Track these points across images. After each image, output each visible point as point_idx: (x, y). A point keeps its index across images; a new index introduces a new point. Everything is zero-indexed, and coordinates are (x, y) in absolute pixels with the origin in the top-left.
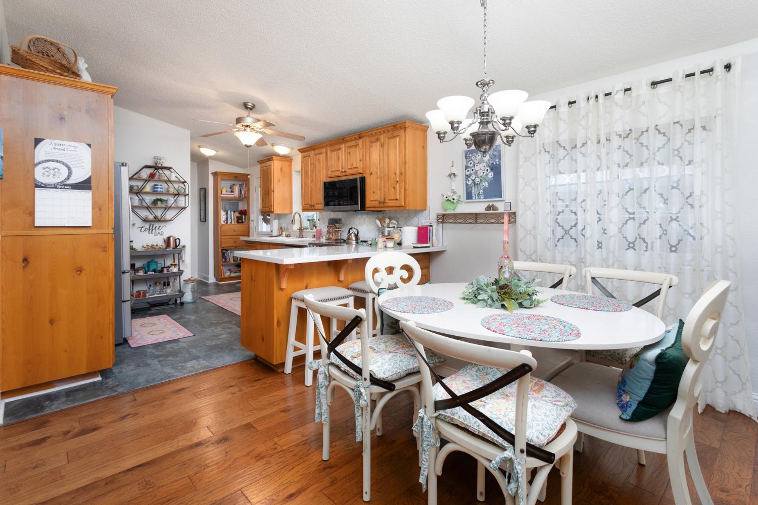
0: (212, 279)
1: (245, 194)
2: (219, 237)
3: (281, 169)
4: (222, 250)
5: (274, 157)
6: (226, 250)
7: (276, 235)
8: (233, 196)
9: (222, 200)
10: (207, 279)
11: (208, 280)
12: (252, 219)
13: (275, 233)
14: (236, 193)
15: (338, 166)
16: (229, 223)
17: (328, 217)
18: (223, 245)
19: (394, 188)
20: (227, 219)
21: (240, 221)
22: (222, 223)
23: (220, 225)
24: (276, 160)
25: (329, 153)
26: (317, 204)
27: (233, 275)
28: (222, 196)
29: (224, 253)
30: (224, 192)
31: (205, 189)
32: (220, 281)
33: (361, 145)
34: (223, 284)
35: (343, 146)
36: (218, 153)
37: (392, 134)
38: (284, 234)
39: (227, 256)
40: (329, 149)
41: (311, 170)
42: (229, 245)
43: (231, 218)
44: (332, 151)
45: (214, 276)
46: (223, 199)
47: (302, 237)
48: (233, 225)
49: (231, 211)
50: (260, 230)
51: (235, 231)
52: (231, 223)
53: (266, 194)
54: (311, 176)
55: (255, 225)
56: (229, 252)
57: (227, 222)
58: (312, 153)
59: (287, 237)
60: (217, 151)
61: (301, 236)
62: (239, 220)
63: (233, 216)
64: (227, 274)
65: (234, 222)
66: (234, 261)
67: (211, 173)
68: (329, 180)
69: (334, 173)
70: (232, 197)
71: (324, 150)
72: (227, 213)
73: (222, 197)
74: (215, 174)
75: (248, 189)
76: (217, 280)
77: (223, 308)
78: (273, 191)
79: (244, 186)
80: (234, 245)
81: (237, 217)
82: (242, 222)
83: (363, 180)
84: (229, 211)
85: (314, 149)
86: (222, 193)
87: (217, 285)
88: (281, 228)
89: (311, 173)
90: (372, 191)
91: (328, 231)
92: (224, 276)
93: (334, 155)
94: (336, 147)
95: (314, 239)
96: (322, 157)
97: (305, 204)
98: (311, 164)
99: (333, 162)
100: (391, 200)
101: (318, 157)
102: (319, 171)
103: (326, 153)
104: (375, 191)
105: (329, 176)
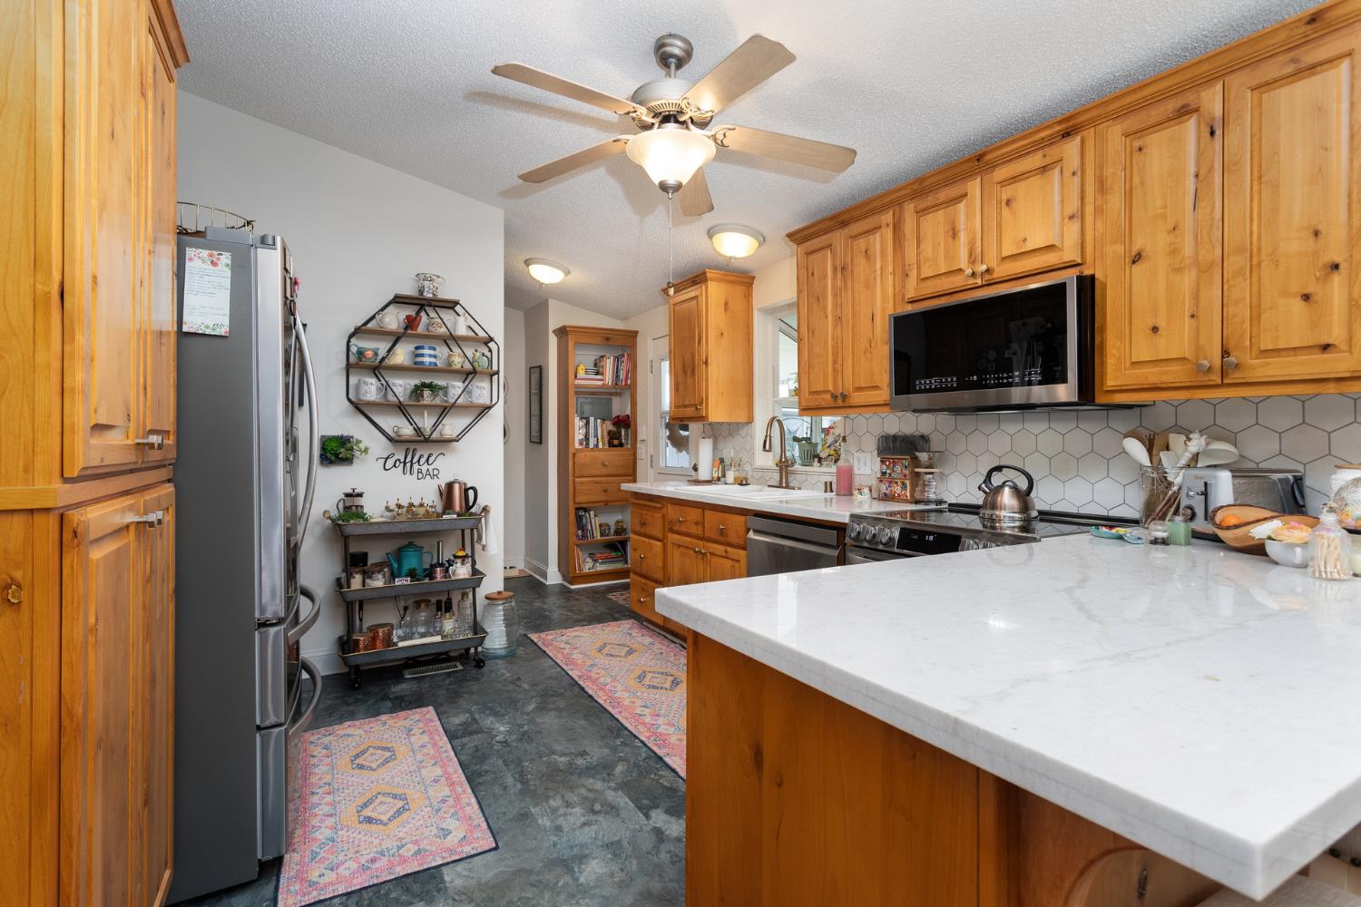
0: (553, 577)
1: (626, 381)
2: (571, 478)
3: (726, 304)
4: (577, 509)
5: (710, 274)
6: (586, 510)
7: (709, 478)
8: (600, 383)
9: (577, 393)
10: (545, 576)
11: (546, 578)
12: (644, 438)
13: (704, 473)
14: (608, 377)
15: (950, 256)
16: (591, 446)
17: (878, 432)
18: (578, 500)
19: (1306, 297)
20: (587, 437)
21: (616, 442)
22: (577, 445)
23: (571, 451)
24: (712, 280)
25: (909, 222)
26: (860, 389)
27: (600, 568)
28: (577, 382)
29: (581, 517)
30: (581, 373)
31: (540, 367)
32: (572, 584)
33: (1072, 160)
34: (579, 592)
35: (974, 187)
36: (569, 277)
38: (730, 476)
39: (586, 525)
40: (909, 208)
41: (834, 287)
42: (593, 498)
43: (596, 436)
44: (921, 212)
45: (559, 570)
46: (580, 392)
47: (787, 487)
48: (602, 450)
49: (595, 420)
50: (662, 464)
51: (603, 465)
52: (597, 446)
53: (685, 373)
54: (835, 305)
55: (651, 452)
56: (592, 513)
57: (588, 444)
58: (838, 237)
59: (741, 484)
60: (567, 273)
61: (784, 484)
62: (614, 440)
63: (601, 429)
64: (588, 566)
65: (603, 444)
66: (601, 536)
67: (554, 332)
68: (910, 309)
69: (929, 283)
70: (599, 387)
71: (887, 217)
72: (587, 424)
73: (577, 386)
74: (562, 332)
75: (635, 366)
76: (565, 577)
78: (706, 363)
79: (625, 359)
80: (603, 497)
81: (609, 432)
82: (621, 445)
83: (1087, 286)
84: (592, 419)
85: (844, 224)
86: (576, 377)
87: (564, 592)
88: (722, 461)
89: (835, 296)
90: (1142, 323)
91: (884, 474)
92: (580, 569)
93: (935, 223)
94: (943, 195)
95: (829, 495)
96: (881, 241)
97: (811, 393)
98: (835, 269)
99: (927, 248)
100: (1277, 352)
101: (862, 243)
102: (867, 285)
103: (897, 227)
104: (1162, 324)
105: (911, 294)
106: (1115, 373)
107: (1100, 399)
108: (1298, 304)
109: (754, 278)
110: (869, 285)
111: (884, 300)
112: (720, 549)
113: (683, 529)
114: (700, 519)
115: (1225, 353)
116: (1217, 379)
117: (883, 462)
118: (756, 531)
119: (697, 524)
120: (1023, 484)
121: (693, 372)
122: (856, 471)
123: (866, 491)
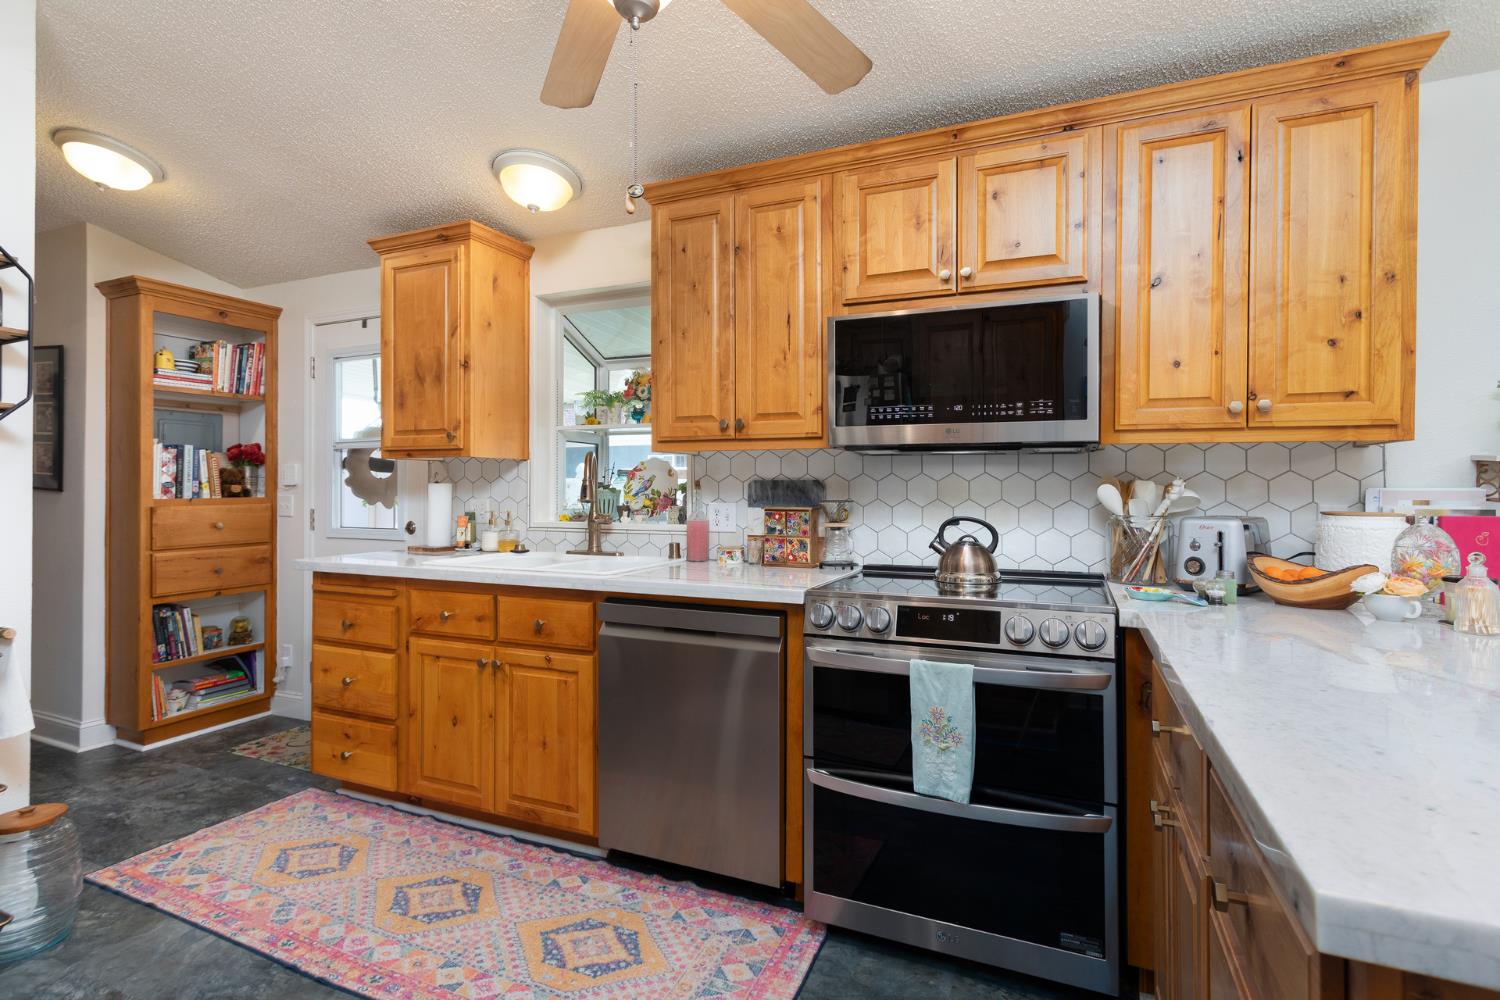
0: (94, 733)
1: (257, 385)
2: (144, 553)
3: (495, 280)
4: (155, 607)
5: (476, 228)
6: (173, 607)
7: (443, 542)
8: (207, 388)
9: (157, 402)
10: (74, 736)
11: (76, 740)
12: (296, 480)
13: (438, 536)
14: (223, 380)
15: (913, 249)
16: (187, 494)
17: (748, 475)
18: (160, 590)
19: (1333, 343)
20: (178, 480)
21: (236, 488)
22: (157, 494)
23: (145, 504)
24: (480, 239)
25: (849, 200)
26: (765, 416)
27: (202, 704)
28: (158, 381)
29: (164, 622)
30: (166, 365)
31: (60, 349)
32: (143, 742)
33: (1075, 161)
34: (163, 754)
35: (946, 169)
36: (162, 187)
37: (1323, 101)
38: (490, 539)
39: (174, 634)
40: (848, 184)
41: (722, 272)
42: (190, 586)
43: (196, 477)
44: (866, 190)
45: (109, 721)
46: (173, 403)
47: (600, 553)
48: (208, 502)
49: (196, 449)
50: (335, 524)
51: (215, 527)
52: (197, 495)
53: (421, 379)
54: (724, 298)
55: (310, 503)
56: (187, 612)
57: (179, 492)
58: (728, 204)
59: (516, 551)
60: (160, 176)
61: (593, 548)
62: (230, 484)
63: (205, 466)
64: (177, 705)
65: (212, 492)
66: (206, 647)
67: (98, 286)
68: (852, 312)
69: (879, 283)
70: (203, 395)
71: (814, 188)
72: (179, 458)
73: (158, 391)
74: (122, 291)
75: (273, 365)
76: (121, 733)
77: (293, 969)
78: (466, 365)
79: (256, 351)
80: (215, 582)
81: (222, 472)
82: (246, 493)
84: (189, 449)
85: (739, 187)
86: (156, 371)
87: (119, 762)
88: (471, 516)
89: (723, 285)
90: (1161, 357)
91: (771, 530)
92: (160, 713)
93: (889, 210)
94: (902, 172)
95: (675, 562)
96: (804, 218)
97: (675, 420)
98: (724, 248)
99: (877, 237)
100: (1302, 396)
101: (772, 217)
102: (780, 275)
103: (828, 203)
104: (1184, 358)
105: (852, 294)
106: (1128, 412)
107: (1107, 439)
108: (1325, 351)
109: (532, 250)
110: (785, 276)
111: (809, 297)
112: (536, 656)
113: (448, 629)
114: (488, 610)
115: (1251, 395)
116: (1242, 421)
117: (769, 514)
118: (610, 624)
119: (480, 619)
120: (986, 539)
121: (439, 379)
122: (712, 528)
123: (738, 553)
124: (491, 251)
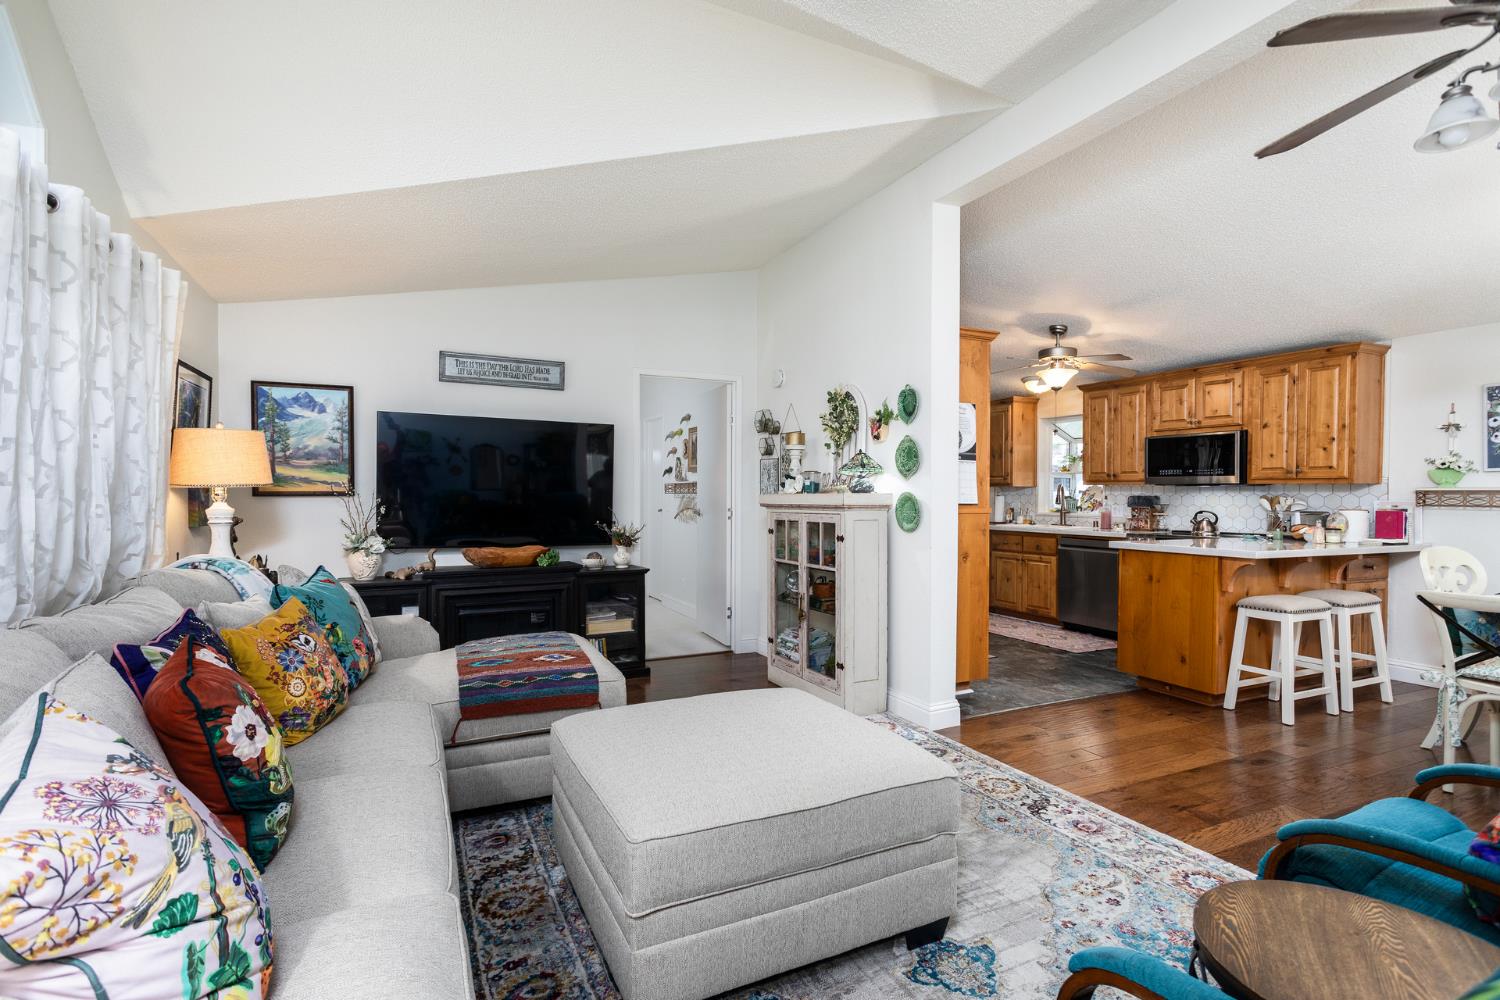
3: (1024, 418)
5: (1015, 398)
7: (1002, 521)
13: (999, 518)
15: (1179, 412)
19: (1325, 449)
24: (1018, 403)
25: (1156, 392)
26: (1125, 472)
33: (1238, 381)
35: (1192, 382)
37: (1322, 363)
38: (1021, 518)
40: (1156, 385)
41: (1109, 419)
44: (1163, 389)
47: (1065, 525)
54: (1110, 428)
58: (1113, 393)
59: (1030, 523)
61: (1063, 522)
68: (1155, 434)
69: (1166, 424)
71: (1144, 388)
78: (1011, 451)
83: (1244, 435)
85: (1116, 387)
88: (1012, 510)
89: (1109, 423)
90: (1266, 453)
91: (1134, 516)
93: (1170, 396)
94: (1175, 383)
95: (1096, 528)
96: (1139, 399)
97: (1092, 473)
98: (1110, 409)
99: (1167, 407)
100: (1315, 468)
101: (1128, 398)
102: (1130, 420)
103: (1149, 393)
104: (1274, 453)
105: (1156, 428)
106: (1255, 472)
107: (1249, 482)
108: (1321, 451)
109: (1039, 400)
110: (1132, 420)
111: (1141, 428)
112: (1037, 557)
113: (1006, 547)
114: (1020, 541)
115: (1297, 467)
116: (1294, 476)
117: (1133, 510)
118: (1062, 545)
119: (1017, 544)
120: (1213, 520)
121: (1001, 456)
122: (1113, 515)
123: (1122, 525)
124: (1021, 404)
